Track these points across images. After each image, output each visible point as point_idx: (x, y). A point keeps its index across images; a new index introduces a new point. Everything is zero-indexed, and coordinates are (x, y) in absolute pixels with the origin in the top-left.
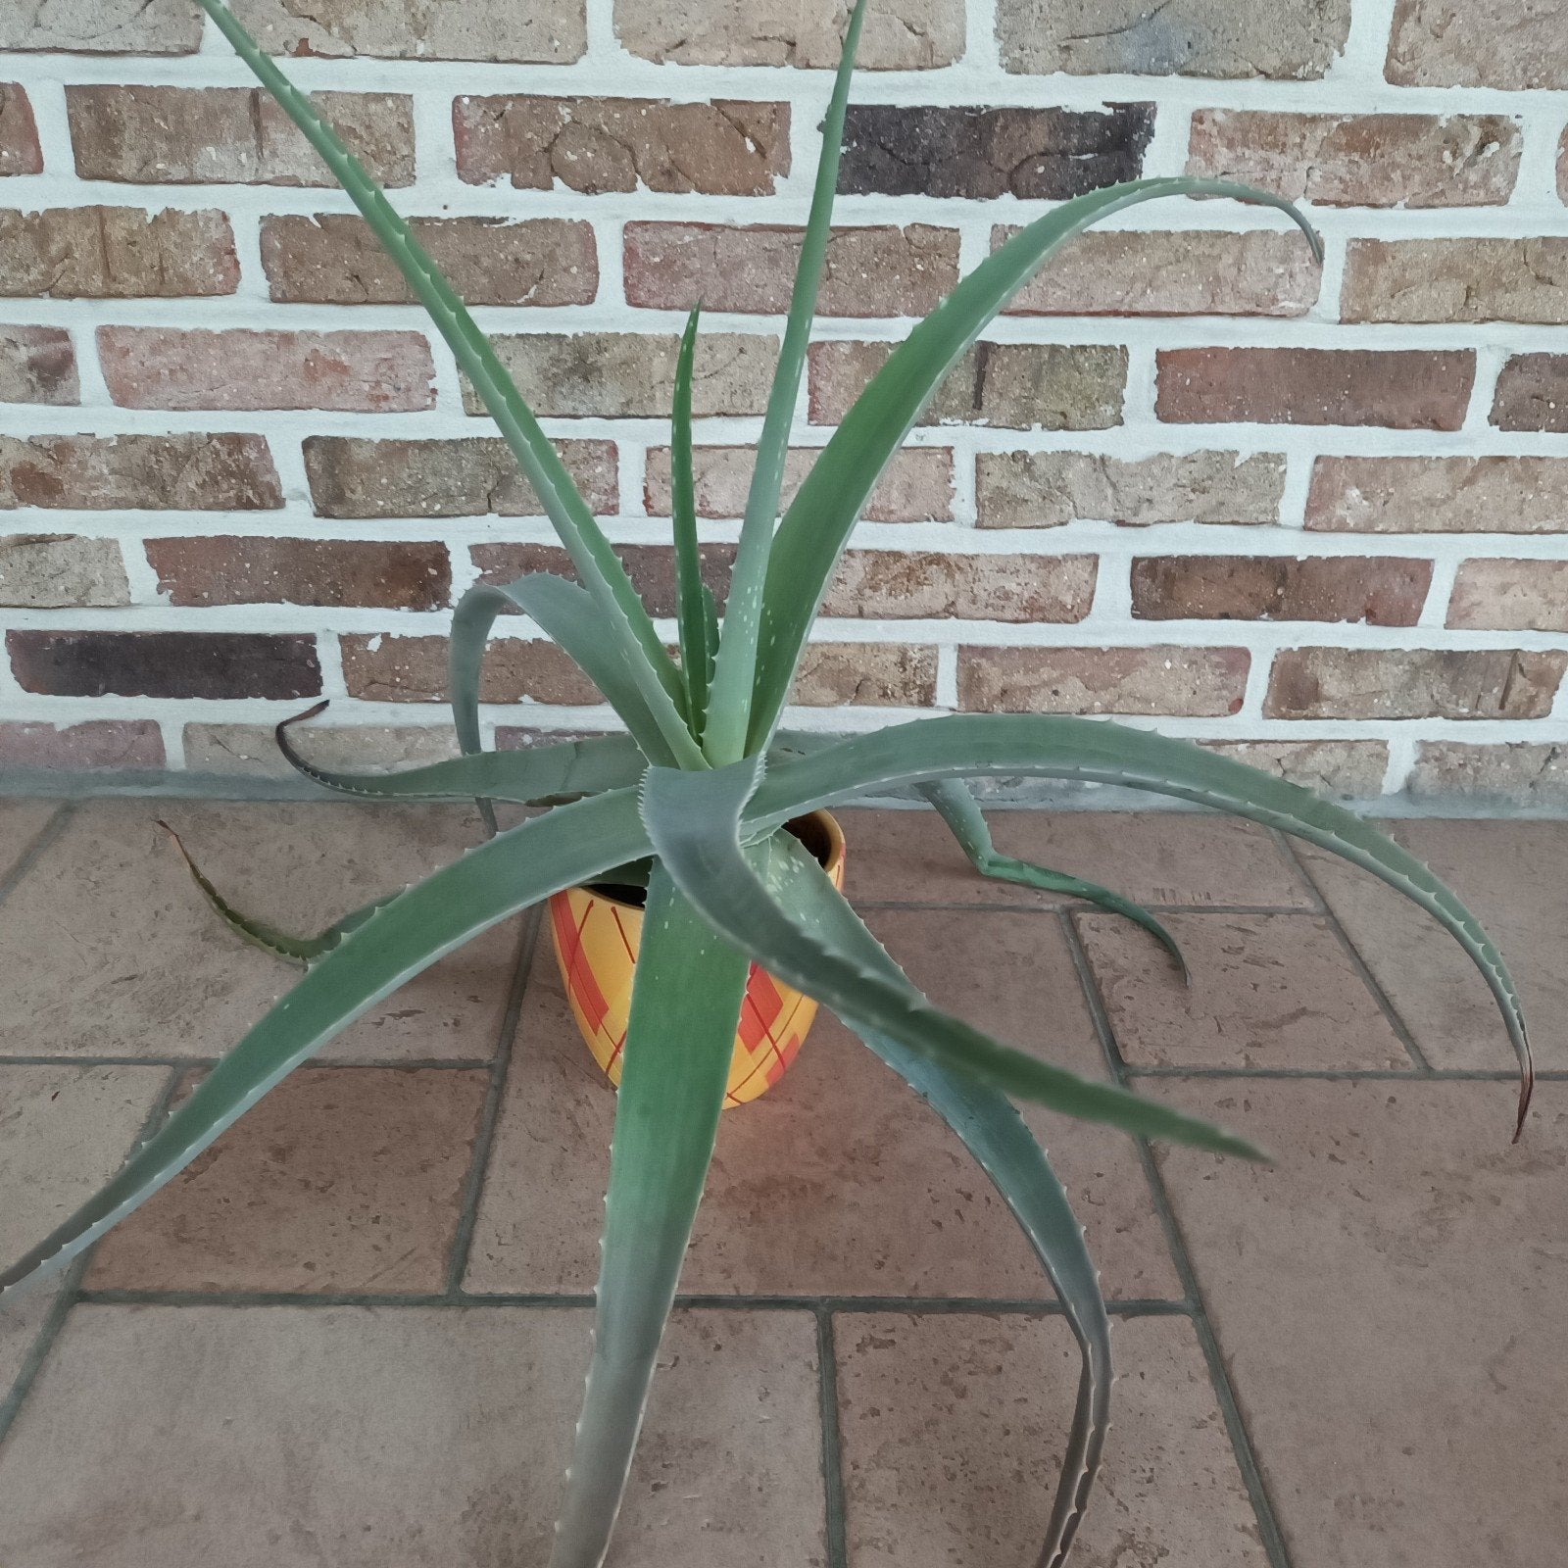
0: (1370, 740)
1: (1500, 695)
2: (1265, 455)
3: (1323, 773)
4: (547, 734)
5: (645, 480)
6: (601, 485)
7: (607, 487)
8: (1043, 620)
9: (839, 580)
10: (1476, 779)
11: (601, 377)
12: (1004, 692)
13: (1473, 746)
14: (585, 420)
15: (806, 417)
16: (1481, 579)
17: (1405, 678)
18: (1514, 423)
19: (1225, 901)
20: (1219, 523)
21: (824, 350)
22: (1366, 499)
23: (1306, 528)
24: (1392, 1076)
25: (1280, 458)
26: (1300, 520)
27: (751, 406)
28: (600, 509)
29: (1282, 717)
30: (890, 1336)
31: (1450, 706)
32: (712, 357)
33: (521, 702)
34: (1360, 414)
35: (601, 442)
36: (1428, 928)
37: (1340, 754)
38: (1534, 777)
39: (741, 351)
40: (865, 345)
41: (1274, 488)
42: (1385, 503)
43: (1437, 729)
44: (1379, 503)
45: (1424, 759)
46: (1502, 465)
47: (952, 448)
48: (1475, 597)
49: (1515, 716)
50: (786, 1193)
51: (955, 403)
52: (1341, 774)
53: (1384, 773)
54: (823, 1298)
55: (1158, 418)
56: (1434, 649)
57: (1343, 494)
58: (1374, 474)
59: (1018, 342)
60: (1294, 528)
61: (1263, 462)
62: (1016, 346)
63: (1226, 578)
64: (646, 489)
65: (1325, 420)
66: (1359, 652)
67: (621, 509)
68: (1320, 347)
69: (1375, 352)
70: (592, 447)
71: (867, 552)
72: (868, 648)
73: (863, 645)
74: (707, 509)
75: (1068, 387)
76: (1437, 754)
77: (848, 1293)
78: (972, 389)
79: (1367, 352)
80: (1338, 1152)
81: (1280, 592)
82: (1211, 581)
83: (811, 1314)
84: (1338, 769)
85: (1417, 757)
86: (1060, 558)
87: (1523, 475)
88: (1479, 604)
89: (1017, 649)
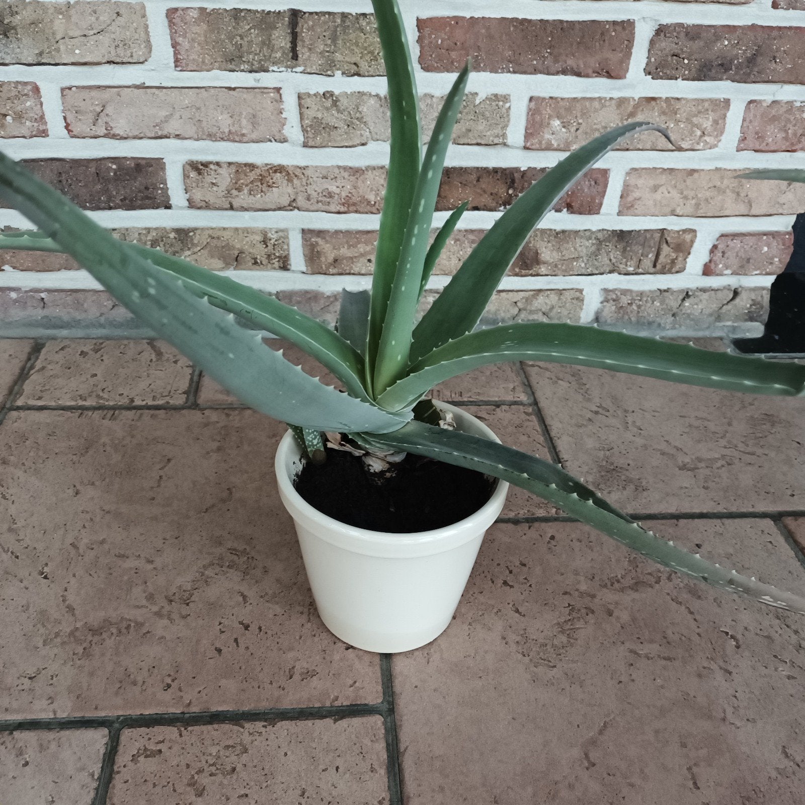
0: (572, 289)
1: (653, 259)
2: (496, 95)
3: (543, 310)
4: (26, 292)
5: (63, 111)
6: (31, 115)
7: (36, 117)
8: (356, 212)
9: (213, 184)
10: (638, 312)
11: (17, 34)
12: (336, 261)
13: (637, 292)
14: (11, 67)
15: (173, 65)
16: (640, 182)
17: (593, 248)
18: (661, 74)
19: (470, 397)
20: (468, 144)
21: (178, 14)
22: (564, 127)
23: (526, 148)
24: (556, 519)
25: (506, 98)
26: (522, 144)
27: (132, 56)
28: (34, 133)
29: (517, 275)
30: (159, 747)
31: (622, 266)
32: (97, 19)
33: (3, 270)
34: (558, 66)
35: (26, 83)
36: (597, 413)
37: (554, 298)
38: (675, 310)
39: (118, 14)
40: (208, 11)
41: (503, 119)
42: (577, 130)
43: (614, 281)
44: (573, 129)
45: (606, 300)
46: (653, 103)
47: (280, 88)
48: (637, 194)
49: (663, 272)
50: (114, 631)
51: (278, 55)
52: (555, 310)
53: (582, 309)
54: (119, 717)
55: (422, 68)
56: (611, 229)
57: (549, 124)
58: (569, 110)
59: (318, 10)
60: (517, 148)
61: (495, 101)
62: (317, 13)
63: (475, 182)
64: (65, 118)
65: (536, 71)
66: (563, 232)
67: (50, 133)
68: (529, 17)
69: (567, 22)
70: (20, 87)
71: (230, 164)
72: (240, 232)
73: (237, 229)
74: (112, 132)
75: (357, 44)
76: (614, 297)
77: (136, 712)
78: (289, 45)
79: (561, 22)
80: (510, 579)
81: (511, 192)
82: (465, 185)
83: (106, 731)
84: (552, 308)
85: (602, 299)
86: (364, 169)
87: (667, 111)
88: (639, 199)
89: (341, 232)
